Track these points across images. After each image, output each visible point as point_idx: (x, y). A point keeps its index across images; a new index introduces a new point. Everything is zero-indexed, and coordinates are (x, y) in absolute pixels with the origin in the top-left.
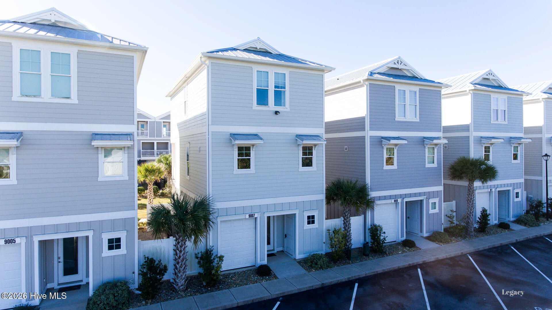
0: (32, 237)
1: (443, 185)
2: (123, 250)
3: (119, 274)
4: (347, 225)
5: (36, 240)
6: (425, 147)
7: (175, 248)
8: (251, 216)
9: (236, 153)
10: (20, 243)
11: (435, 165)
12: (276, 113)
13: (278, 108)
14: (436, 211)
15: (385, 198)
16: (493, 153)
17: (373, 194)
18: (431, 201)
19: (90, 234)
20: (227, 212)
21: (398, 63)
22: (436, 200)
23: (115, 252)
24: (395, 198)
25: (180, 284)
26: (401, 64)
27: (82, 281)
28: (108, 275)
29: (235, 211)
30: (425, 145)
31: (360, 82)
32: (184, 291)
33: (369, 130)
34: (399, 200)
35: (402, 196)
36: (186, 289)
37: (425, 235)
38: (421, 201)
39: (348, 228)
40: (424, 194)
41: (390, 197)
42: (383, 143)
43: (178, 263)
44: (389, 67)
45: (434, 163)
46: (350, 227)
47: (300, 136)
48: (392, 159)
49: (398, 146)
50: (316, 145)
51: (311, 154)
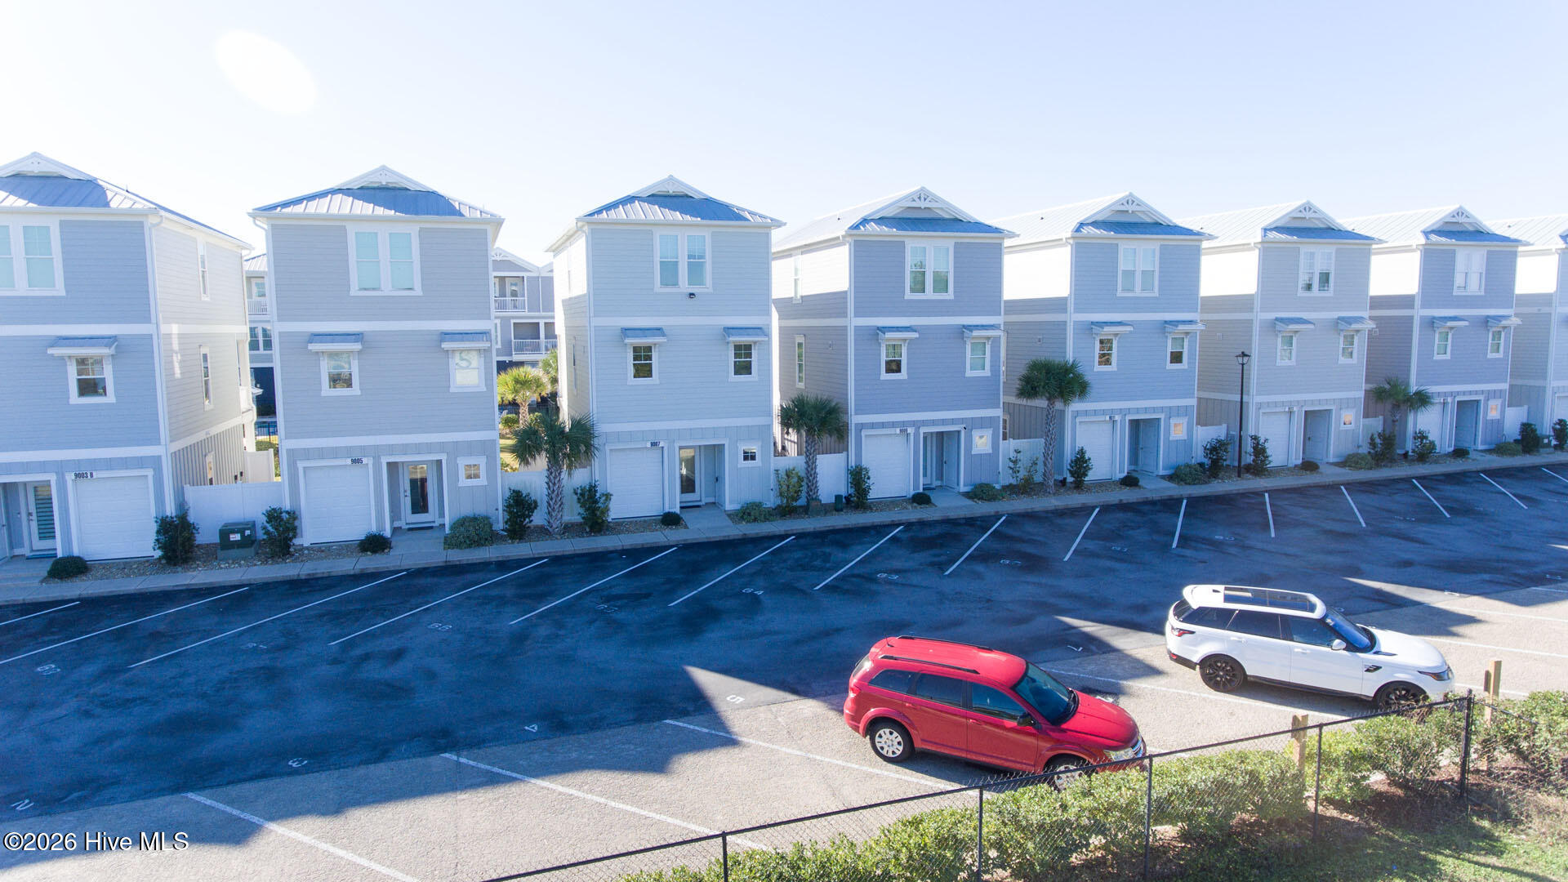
0: (379, 457)
1: (1001, 405)
2: (484, 480)
3: (480, 510)
4: (810, 464)
5: (384, 460)
6: (965, 343)
7: (546, 480)
8: (654, 444)
9: (631, 355)
10: (367, 464)
11: (987, 373)
12: (692, 295)
13: (693, 289)
14: (989, 450)
15: (883, 425)
16: (1118, 351)
17: (855, 419)
18: (975, 433)
19: (443, 457)
20: (618, 436)
21: (920, 198)
22: (988, 433)
23: (473, 482)
24: (903, 427)
25: (554, 526)
26: (925, 199)
27: (434, 522)
28: (467, 510)
29: (631, 436)
30: (963, 339)
31: (838, 238)
32: (561, 535)
33: (853, 315)
34: (910, 430)
35: (917, 424)
36: (563, 533)
37: (963, 489)
38: (959, 432)
39: (812, 469)
40: (962, 421)
41: (893, 425)
42: (879, 337)
43: (552, 499)
44: (900, 207)
45: (984, 370)
46: (815, 468)
47: (728, 328)
48: (899, 363)
49: (907, 341)
50: (755, 343)
51: (750, 355)
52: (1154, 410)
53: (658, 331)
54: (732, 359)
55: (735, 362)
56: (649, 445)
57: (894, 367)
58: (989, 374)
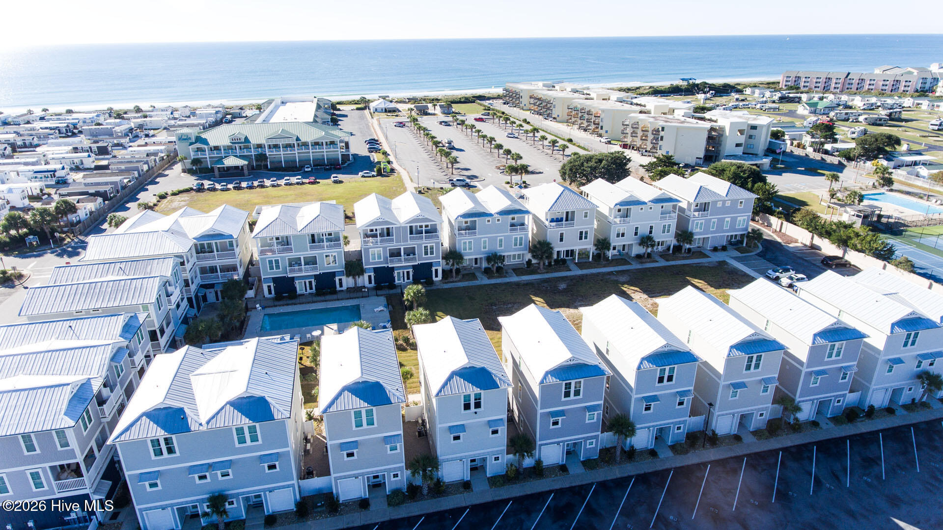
0: (364, 475)
2: (399, 478)
3: (398, 486)
5: (366, 476)
10: (360, 478)
11: (595, 420)
12: (476, 413)
13: (477, 410)
14: (594, 445)
16: (654, 406)
17: (539, 443)
18: (588, 441)
19: (386, 473)
20: (448, 460)
21: (571, 360)
22: (594, 441)
23: (396, 479)
24: (558, 443)
28: (394, 487)
29: (452, 460)
32: (427, 495)
33: (540, 409)
34: (561, 444)
35: (564, 442)
37: (582, 460)
38: (582, 442)
39: (520, 462)
40: (583, 438)
41: (554, 443)
45: (593, 420)
47: (490, 421)
48: (557, 422)
52: (668, 424)
53: (462, 426)
56: (459, 460)
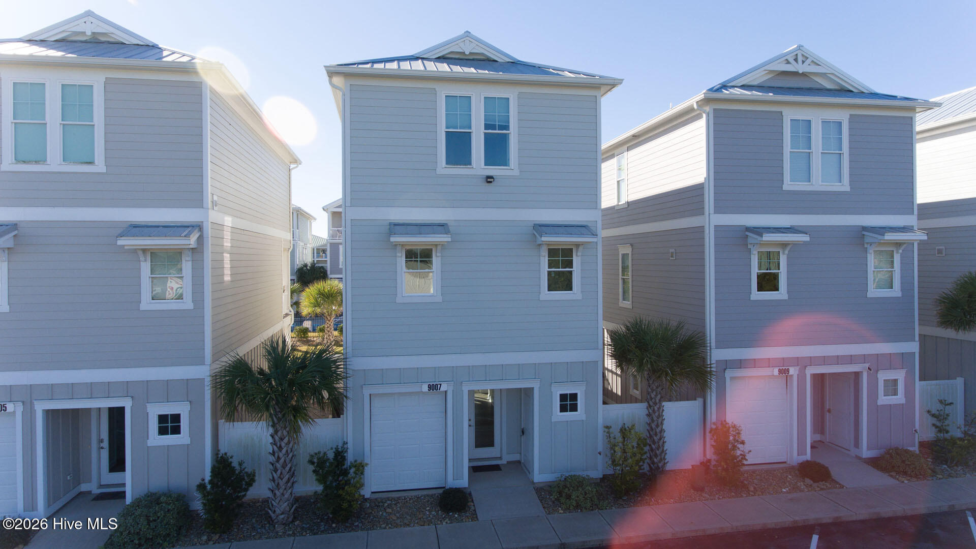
0: (32, 404)
1: (917, 338)
2: (184, 437)
4: (655, 419)
5: (40, 407)
6: (866, 251)
7: (271, 440)
8: (433, 387)
9: (403, 260)
10: (14, 412)
11: (896, 291)
12: (489, 179)
13: (494, 170)
14: (899, 398)
15: (755, 363)
17: (717, 355)
18: (883, 376)
20: (383, 376)
22: (900, 375)
23: (170, 439)
24: (782, 365)
26: (803, 62)
28: (158, 482)
29: (400, 376)
30: (866, 246)
31: (691, 110)
32: (286, 524)
33: (712, 211)
34: (793, 371)
35: (802, 363)
37: (866, 453)
39: (657, 426)
40: (864, 358)
41: (769, 363)
42: (750, 240)
43: (276, 470)
44: (771, 72)
45: (892, 288)
46: (662, 424)
47: (541, 226)
48: (775, 277)
49: (789, 248)
50: (578, 245)
51: (570, 264)
53: (442, 227)
54: (545, 268)
55: (549, 273)
56: (425, 388)
57: (768, 282)
58: (899, 294)
